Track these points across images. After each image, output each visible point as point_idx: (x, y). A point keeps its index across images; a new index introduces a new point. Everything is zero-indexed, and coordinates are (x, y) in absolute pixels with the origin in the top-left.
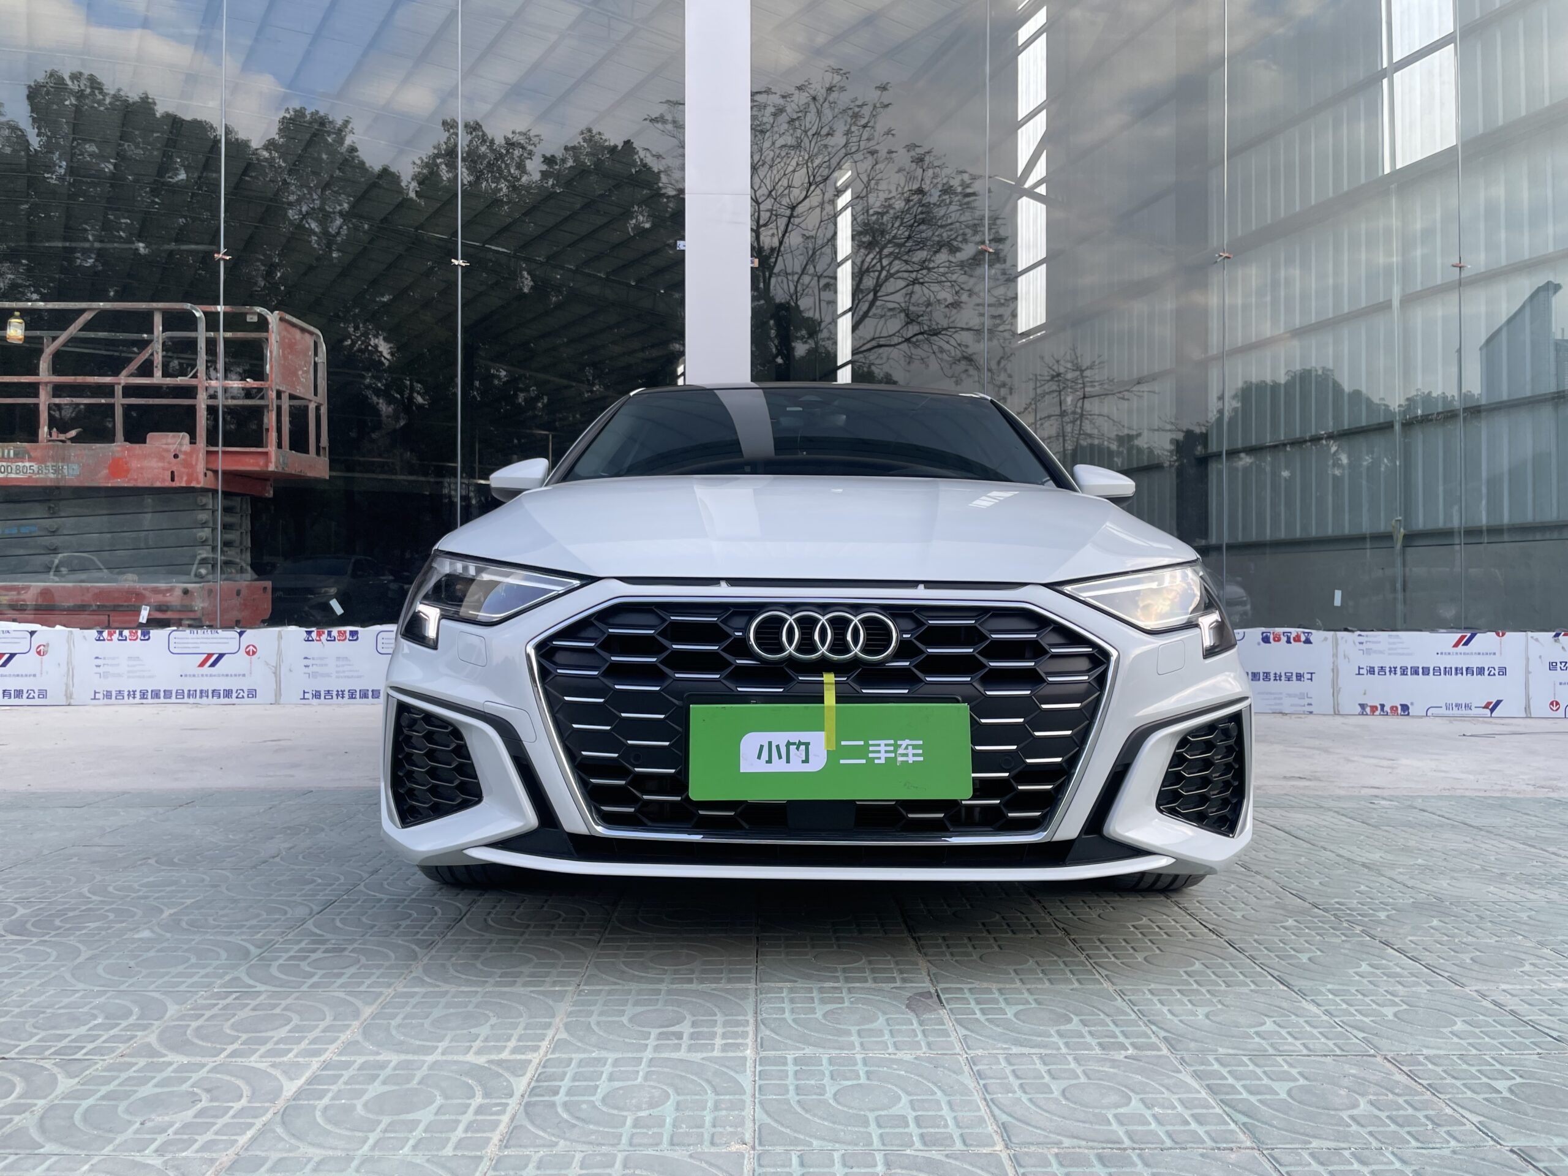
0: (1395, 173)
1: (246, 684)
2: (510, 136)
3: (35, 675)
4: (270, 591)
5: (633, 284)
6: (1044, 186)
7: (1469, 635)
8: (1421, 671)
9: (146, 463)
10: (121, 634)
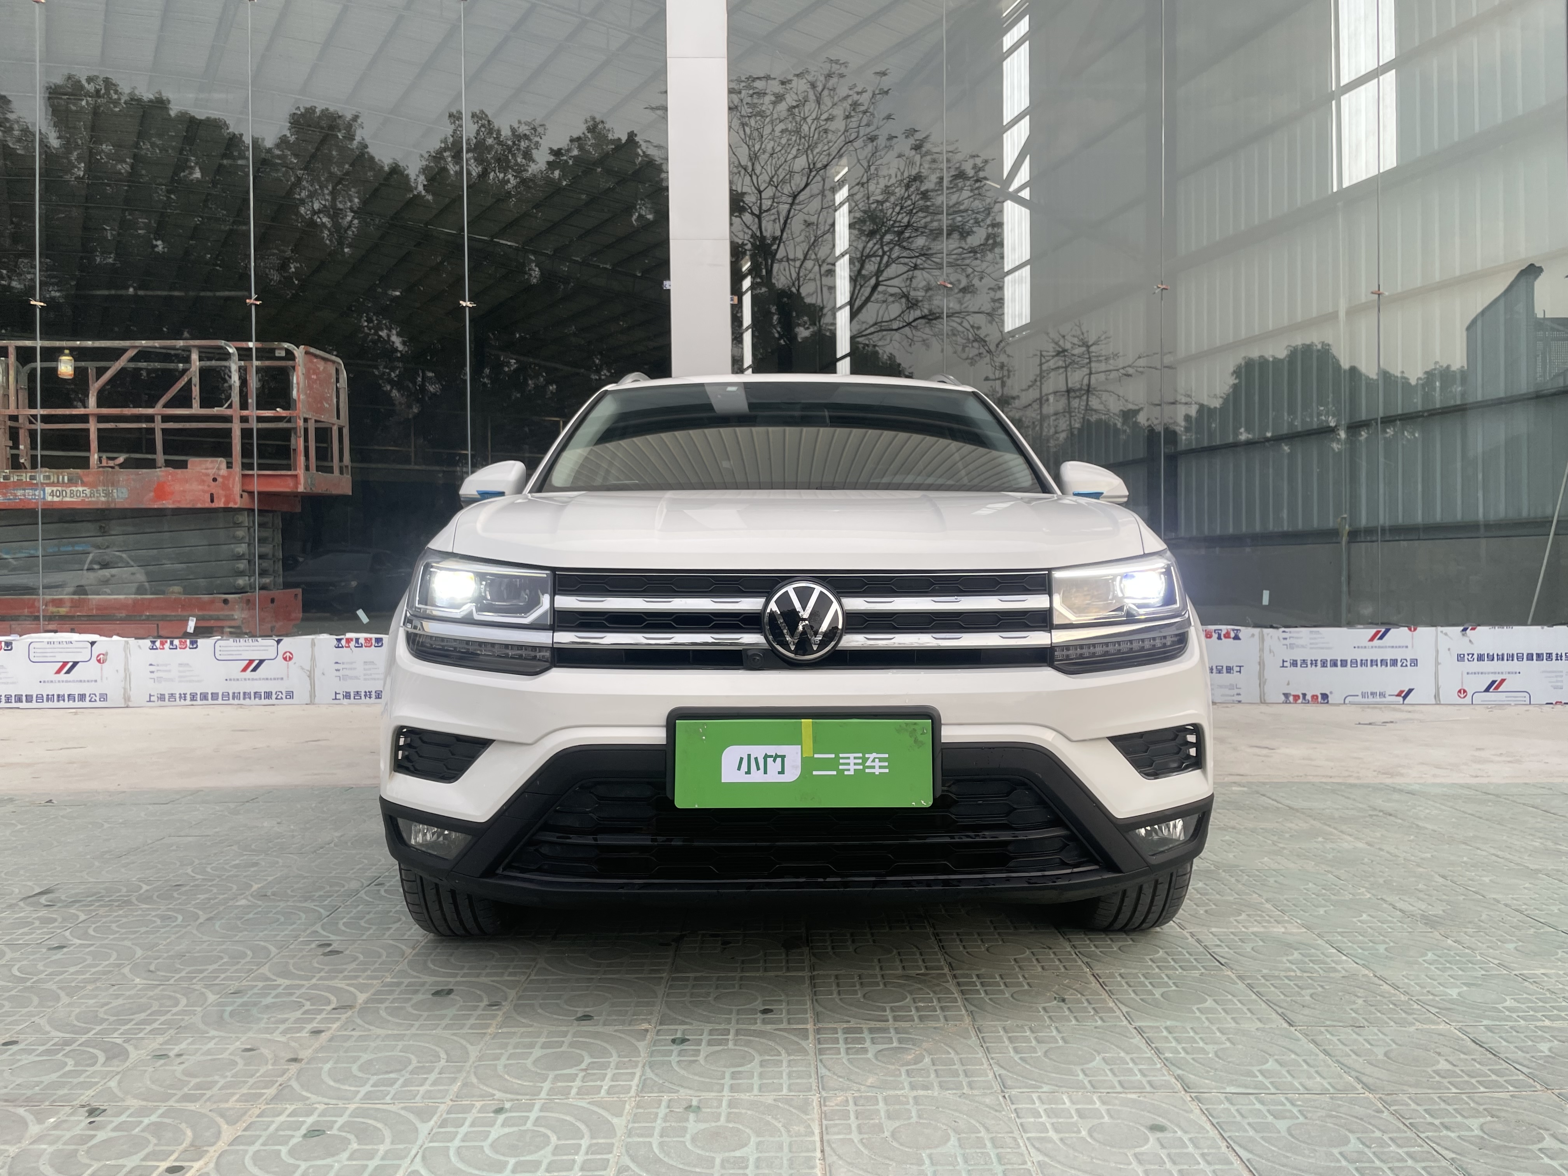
0: (1342, 192)
1: (283, 687)
2: (516, 126)
3: (96, 681)
4: (300, 597)
5: (639, 275)
6: (1028, 189)
7: (1383, 630)
8: (1339, 663)
9: (187, 486)
10: (172, 643)
